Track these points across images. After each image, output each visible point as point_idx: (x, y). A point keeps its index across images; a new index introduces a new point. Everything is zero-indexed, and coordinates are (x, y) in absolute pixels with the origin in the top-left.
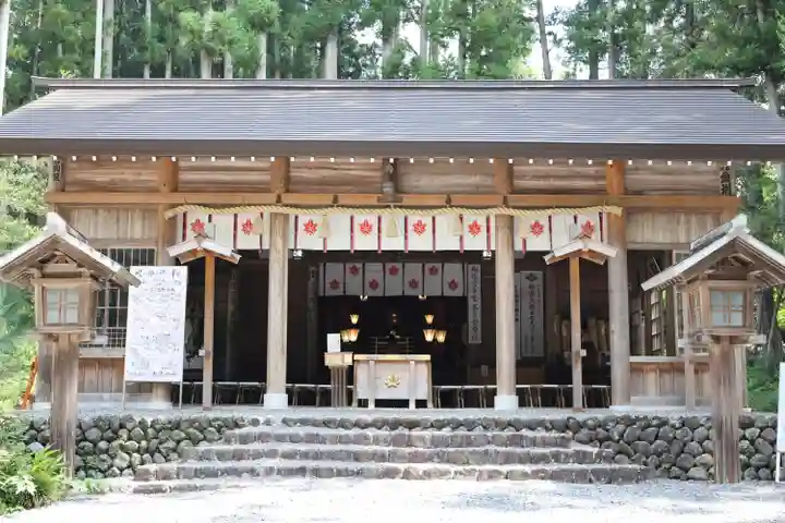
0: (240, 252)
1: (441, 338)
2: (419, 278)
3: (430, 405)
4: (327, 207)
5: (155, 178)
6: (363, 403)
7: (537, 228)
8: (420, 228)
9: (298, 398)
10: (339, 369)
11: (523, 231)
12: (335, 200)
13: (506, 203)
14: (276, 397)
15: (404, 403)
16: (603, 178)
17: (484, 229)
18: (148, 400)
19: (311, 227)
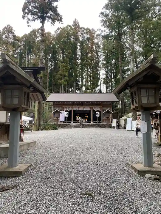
0: (70, 110)
1: (87, 117)
7: (95, 108)
8: (85, 108)
9: (74, 123)
11: (93, 108)
12: (77, 105)
13: (92, 106)
14: (72, 123)
17: (90, 108)
18: (61, 122)
19: (75, 108)
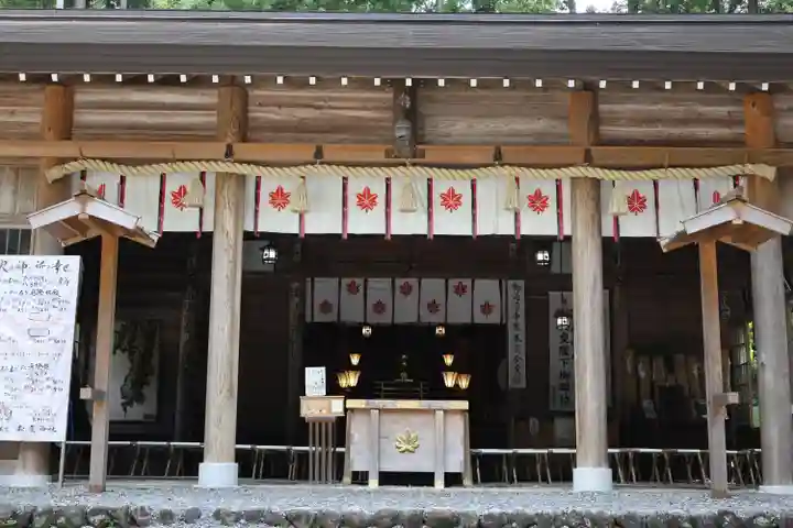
1: (464, 383)
2: (440, 300)
3: (467, 481)
4: (305, 164)
5: (37, 119)
6: (360, 478)
7: (636, 203)
8: (451, 200)
10: (320, 423)
11: (616, 203)
12: (319, 153)
13: (588, 160)
14: (216, 470)
15: (425, 479)
16: (740, 123)
17: (552, 203)
18: (11, 471)
19: (280, 198)
